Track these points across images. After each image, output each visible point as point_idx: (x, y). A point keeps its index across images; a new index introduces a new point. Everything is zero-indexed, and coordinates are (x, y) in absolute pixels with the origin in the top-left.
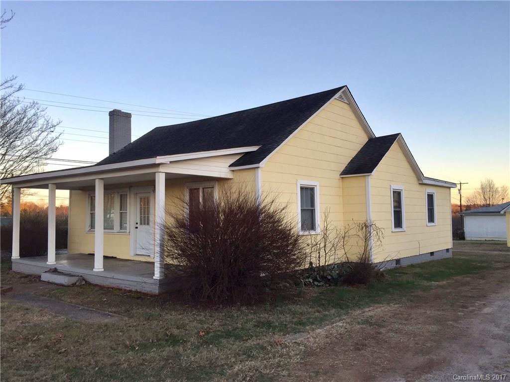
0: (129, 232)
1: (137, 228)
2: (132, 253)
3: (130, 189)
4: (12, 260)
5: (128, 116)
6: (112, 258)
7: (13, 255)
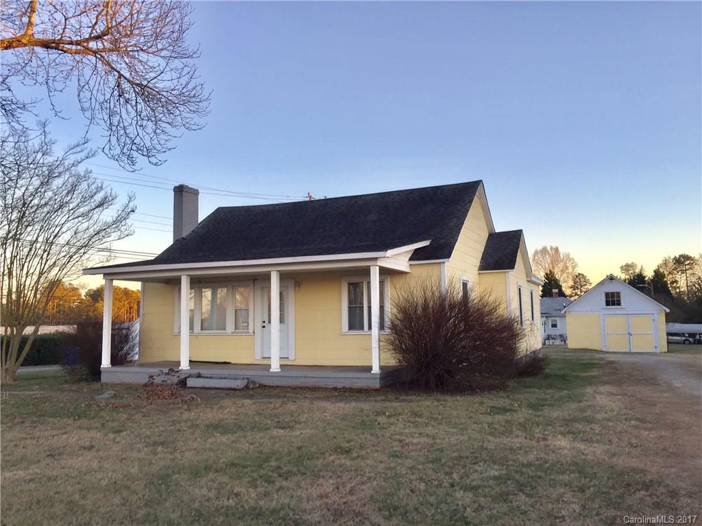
0: (254, 332)
1: (264, 327)
2: (259, 357)
3: (254, 282)
4: (101, 369)
5: (195, 193)
6: (225, 363)
7: (103, 363)
